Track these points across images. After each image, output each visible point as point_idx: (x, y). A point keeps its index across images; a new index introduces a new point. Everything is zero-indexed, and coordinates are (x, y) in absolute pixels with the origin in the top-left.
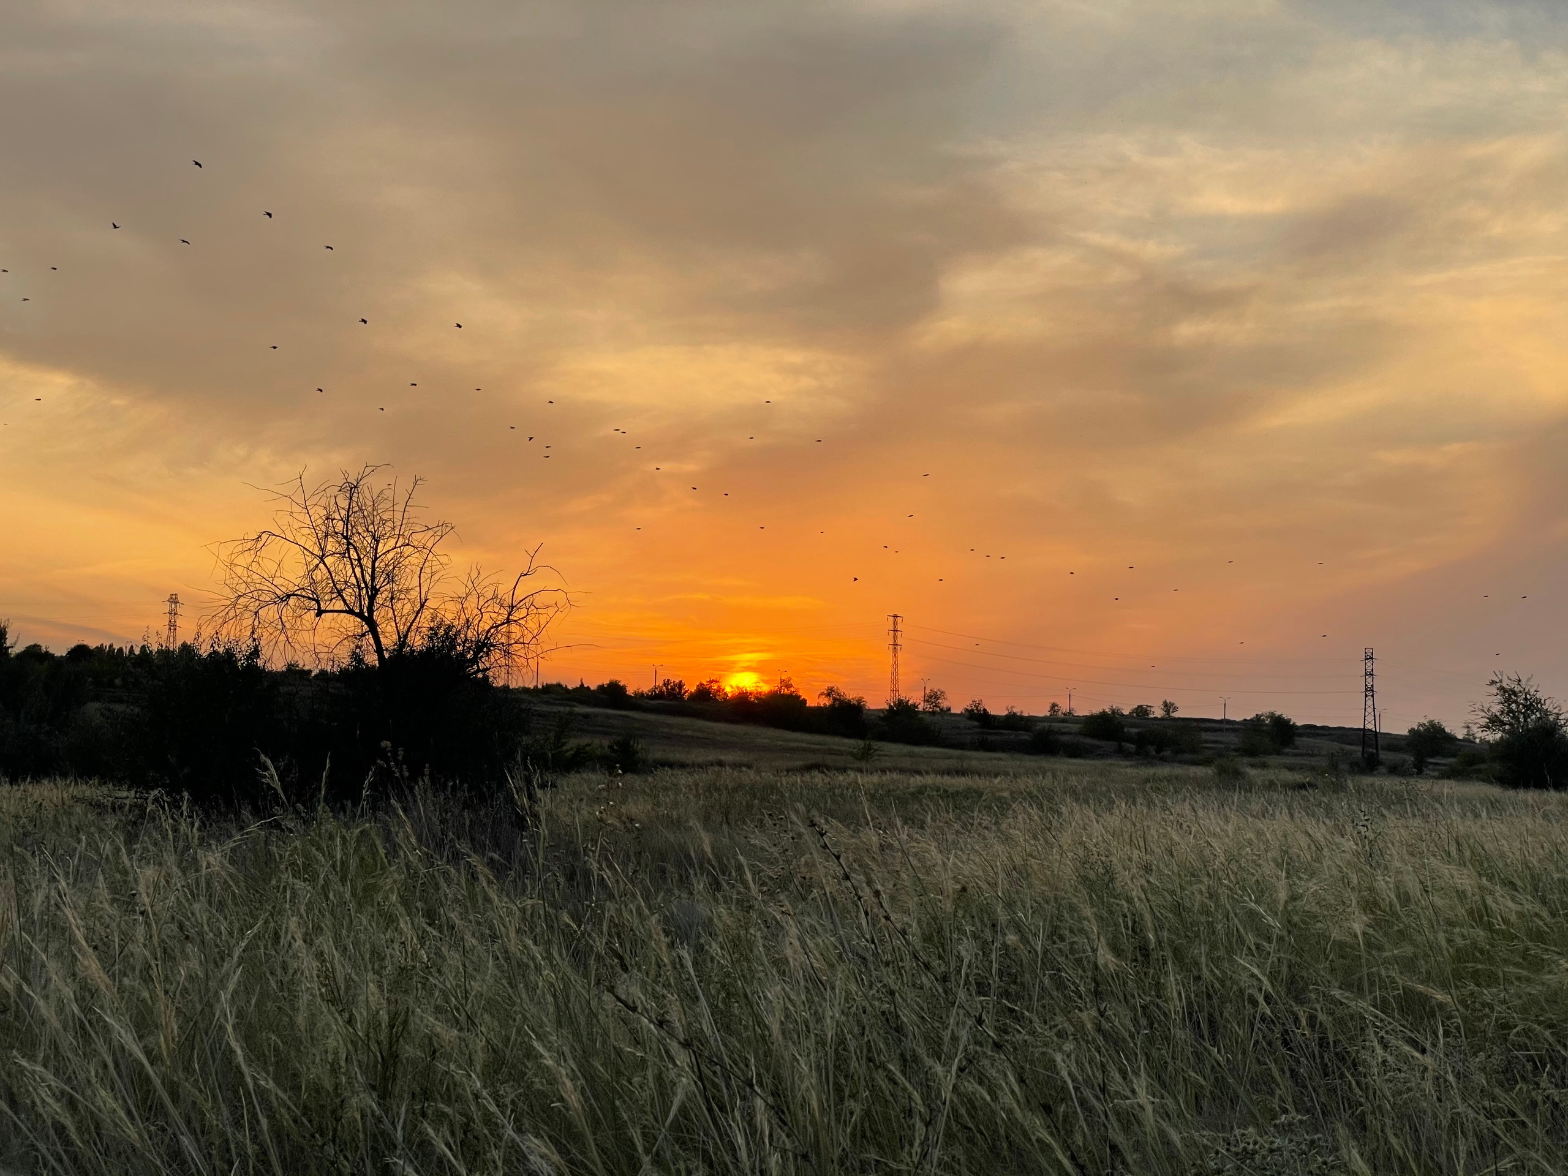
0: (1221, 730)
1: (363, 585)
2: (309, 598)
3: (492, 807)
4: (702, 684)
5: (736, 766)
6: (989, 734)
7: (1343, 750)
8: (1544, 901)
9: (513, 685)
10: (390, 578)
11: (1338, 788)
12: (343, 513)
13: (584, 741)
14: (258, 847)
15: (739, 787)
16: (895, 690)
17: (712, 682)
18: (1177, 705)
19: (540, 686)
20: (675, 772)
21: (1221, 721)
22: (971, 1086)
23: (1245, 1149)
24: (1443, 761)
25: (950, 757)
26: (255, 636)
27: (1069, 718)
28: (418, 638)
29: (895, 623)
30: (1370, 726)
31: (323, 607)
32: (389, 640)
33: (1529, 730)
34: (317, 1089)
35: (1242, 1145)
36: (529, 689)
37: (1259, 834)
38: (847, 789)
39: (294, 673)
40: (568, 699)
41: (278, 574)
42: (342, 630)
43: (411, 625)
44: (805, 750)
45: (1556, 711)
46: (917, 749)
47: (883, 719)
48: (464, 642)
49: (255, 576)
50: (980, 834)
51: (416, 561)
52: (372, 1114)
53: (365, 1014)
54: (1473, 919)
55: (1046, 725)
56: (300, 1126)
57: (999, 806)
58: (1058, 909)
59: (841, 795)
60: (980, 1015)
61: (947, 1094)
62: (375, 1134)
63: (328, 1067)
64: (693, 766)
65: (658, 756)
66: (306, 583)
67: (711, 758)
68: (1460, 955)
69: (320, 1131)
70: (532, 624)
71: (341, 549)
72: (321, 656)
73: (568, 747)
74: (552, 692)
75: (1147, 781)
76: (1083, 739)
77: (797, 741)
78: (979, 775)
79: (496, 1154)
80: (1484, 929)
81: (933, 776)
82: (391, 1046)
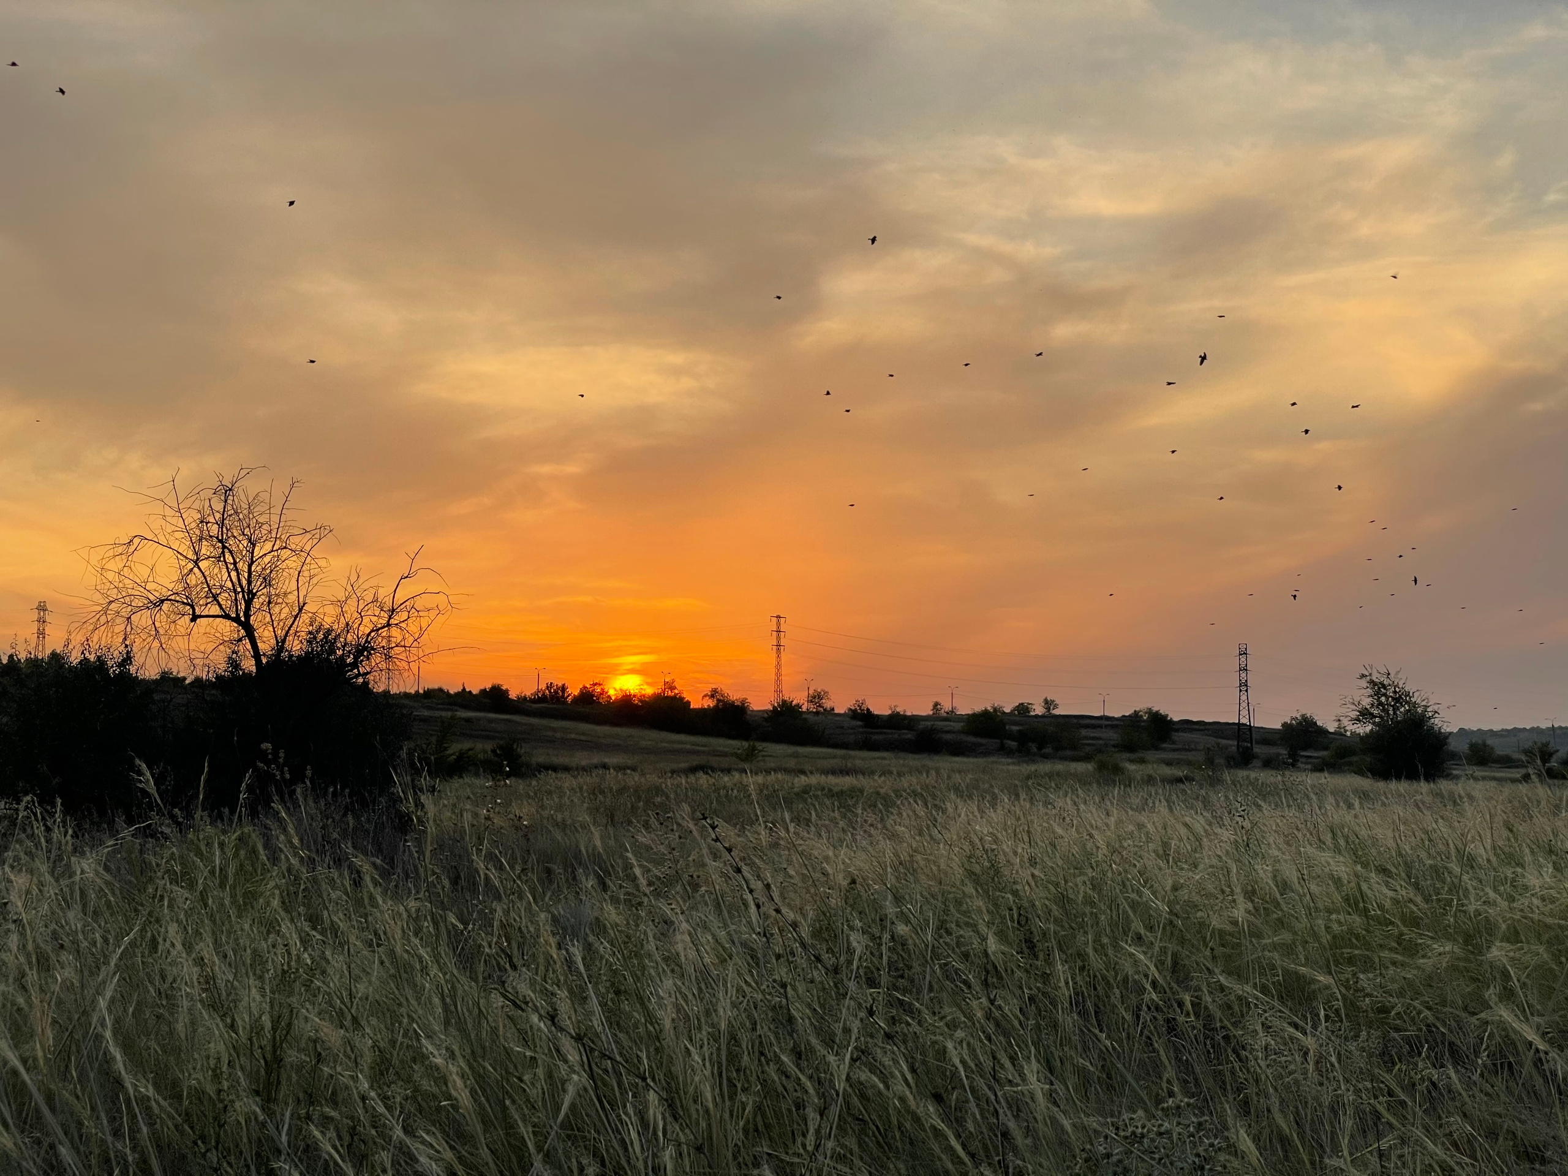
0: (1100, 727)
1: (239, 590)
2: (183, 603)
3: (374, 812)
4: (585, 687)
5: (620, 768)
6: (871, 733)
7: (1218, 744)
8: (1417, 886)
9: (394, 690)
10: (267, 582)
11: (1215, 782)
12: (218, 516)
13: (466, 745)
14: (133, 856)
15: (622, 790)
16: (779, 691)
17: (595, 684)
18: (1057, 702)
19: (421, 691)
20: (559, 775)
21: (1101, 718)
22: (864, 1075)
23: (1133, 1133)
24: (1316, 754)
25: (835, 757)
26: (127, 642)
27: (951, 716)
28: (296, 642)
29: (779, 624)
30: (1244, 721)
31: (198, 612)
32: (266, 645)
33: (1399, 722)
34: (199, 1095)
35: (1130, 1129)
36: (410, 693)
37: (1141, 826)
38: (732, 790)
39: (168, 681)
40: (450, 704)
41: (151, 579)
42: (218, 635)
43: (289, 629)
44: (689, 752)
45: (1424, 703)
46: (801, 750)
47: (766, 720)
48: (344, 647)
49: (127, 581)
50: (865, 831)
51: (294, 564)
52: (256, 1118)
53: (247, 1019)
54: (1350, 905)
55: (929, 723)
56: (182, 1133)
57: (884, 804)
58: (944, 903)
59: (727, 796)
60: (871, 1007)
61: (840, 1085)
62: (259, 1139)
63: (210, 1072)
64: (577, 769)
65: (541, 759)
66: (180, 587)
67: (595, 761)
68: (1337, 941)
69: (203, 1138)
70: (413, 627)
71: (215, 553)
72: (196, 662)
73: (450, 751)
74: (434, 697)
75: (1029, 777)
76: (964, 737)
77: (681, 743)
78: (864, 775)
79: (385, 1157)
80: (1360, 915)
81: (817, 776)
82: (275, 1051)
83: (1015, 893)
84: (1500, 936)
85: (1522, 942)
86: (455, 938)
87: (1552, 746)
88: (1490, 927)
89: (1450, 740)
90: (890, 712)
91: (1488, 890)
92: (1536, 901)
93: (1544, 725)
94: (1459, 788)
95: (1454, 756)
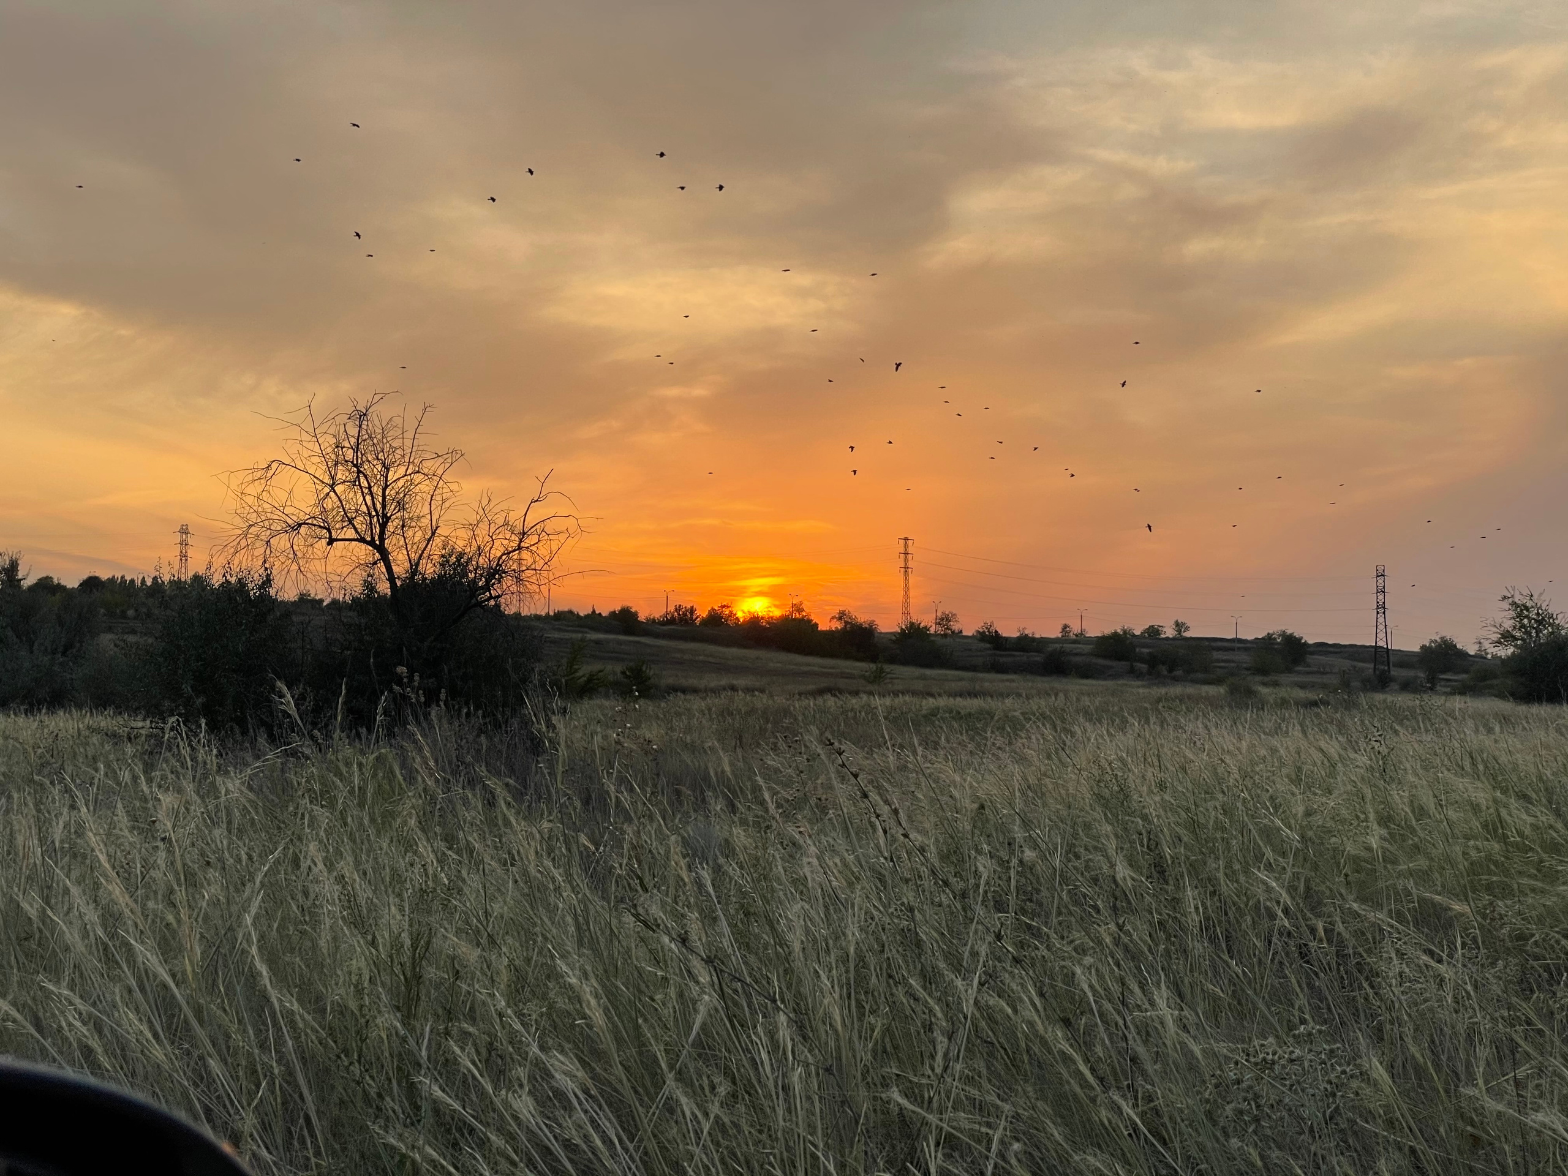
0: (1232, 649)
1: (374, 513)
2: (320, 527)
3: (506, 733)
4: (713, 609)
5: (749, 690)
6: (1001, 656)
7: (1354, 667)
8: (1558, 812)
9: (525, 612)
10: (401, 505)
11: (1350, 705)
12: (353, 441)
13: (596, 667)
14: (275, 775)
15: (752, 711)
16: (906, 613)
17: (724, 607)
18: (1189, 624)
19: (552, 613)
20: (688, 697)
21: (1233, 641)
22: (993, 1000)
23: (1264, 1059)
24: (1455, 678)
25: (961, 679)
26: (267, 565)
27: (1081, 638)
28: (430, 565)
29: (906, 546)
30: (1381, 643)
31: (334, 536)
32: (400, 568)
33: (1541, 645)
34: (342, 1010)
35: (1261, 1056)
36: (541, 616)
37: (1273, 751)
38: (860, 712)
39: (306, 603)
40: (580, 626)
41: (289, 503)
42: (354, 558)
43: (423, 552)
44: (817, 674)
46: (928, 672)
47: (894, 642)
48: (476, 570)
49: (266, 506)
50: (993, 754)
51: (427, 488)
52: (397, 1033)
53: (387, 937)
54: (1488, 832)
55: (1058, 646)
56: (326, 1047)
57: (1012, 727)
58: (1073, 828)
59: (854, 718)
60: (999, 931)
61: (968, 1008)
62: (400, 1054)
63: (352, 988)
64: (706, 691)
65: (670, 681)
66: (317, 511)
67: (724, 683)
68: (1474, 868)
69: (346, 1051)
70: (543, 550)
71: (351, 477)
72: (333, 584)
73: (580, 673)
74: (565, 619)
75: (1159, 700)
76: (1095, 660)
77: (809, 665)
78: (992, 697)
79: (521, 1072)
80: (1499, 842)
81: (945, 698)
82: (414, 968)
83: (1145, 818)
86: (586, 858)
90: (1018, 634)
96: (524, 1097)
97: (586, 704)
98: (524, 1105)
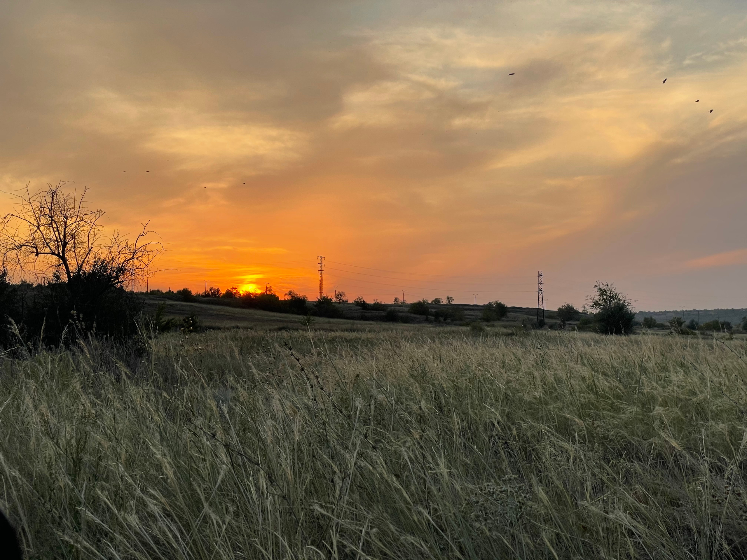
0: (474, 310)
1: (59, 240)
2: (32, 247)
3: (126, 347)
4: (228, 290)
5: (245, 328)
6: (366, 312)
7: (528, 318)
8: (620, 381)
9: (136, 291)
10: (73, 237)
11: (527, 335)
12: (49, 205)
13: (171, 317)
14: (8, 367)
15: (247, 338)
16: (321, 292)
17: (233, 289)
18: (453, 298)
19: (149, 291)
20: (216, 331)
21: (473, 306)
22: (363, 463)
23: (489, 491)
24: (573, 323)
25: (348, 323)
26: (5, 266)
27: (403, 304)
28: (88, 266)
29: (321, 260)
30: (541, 307)
31: (39, 251)
32: (73, 268)
33: (612, 308)
34: (41, 477)
35: (487, 490)
36: (143, 293)
37: (492, 355)
38: (299, 338)
39: (25, 286)
40: (163, 297)
41: (16, 235)
42: (49, 262)
43: (84, 260)
44: (278, 321)
45: (624, 299)
46: (332, 320)
47: (316, 306)
48: (111, 268)
49: (4, 236)
50: (362, 357)
51: (87, 229)
52: (69, 487)
53: (64, 441)
54: (589, 390)
55: (393, 308)
56: (32, 493)
57: (370, 344)
58: (400, 390)
59: (296, 341)
60: (366, 433)
61: (351, 469)
62: (71, 497)
63: (46, 465)
64: (224, 329)
65: (207, 324)
66: (30, 239)
67: (233, 325)
68: (583, 406)
69: (42, 496)
70: (145, 260)
71: (48, 223)
72: (38, 275)
73: (162, 320)
74: (155, 294)
75: (439, 333)
76: (409, 315)
77: (275, 317)
78: (361, 332)
79: (132, 503)
80: (593, 394)
81: (339, 332)
82: (78, 455)
83: (434, 385)
84: (659, 404)
85: (668, 407)
86: (166, 403)
87: (682, 320)
88: (654, 399)
89: (635, 316)
90: (374, 302)
91: (653, 383)
92: (676, 388)
93: (679, 310)
94: (640, 337)
95: (637, 324)
96: (133, 515)
97: (165, 335)
98: (133, 519)
